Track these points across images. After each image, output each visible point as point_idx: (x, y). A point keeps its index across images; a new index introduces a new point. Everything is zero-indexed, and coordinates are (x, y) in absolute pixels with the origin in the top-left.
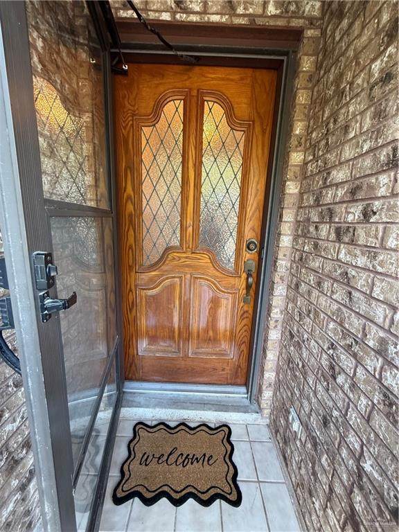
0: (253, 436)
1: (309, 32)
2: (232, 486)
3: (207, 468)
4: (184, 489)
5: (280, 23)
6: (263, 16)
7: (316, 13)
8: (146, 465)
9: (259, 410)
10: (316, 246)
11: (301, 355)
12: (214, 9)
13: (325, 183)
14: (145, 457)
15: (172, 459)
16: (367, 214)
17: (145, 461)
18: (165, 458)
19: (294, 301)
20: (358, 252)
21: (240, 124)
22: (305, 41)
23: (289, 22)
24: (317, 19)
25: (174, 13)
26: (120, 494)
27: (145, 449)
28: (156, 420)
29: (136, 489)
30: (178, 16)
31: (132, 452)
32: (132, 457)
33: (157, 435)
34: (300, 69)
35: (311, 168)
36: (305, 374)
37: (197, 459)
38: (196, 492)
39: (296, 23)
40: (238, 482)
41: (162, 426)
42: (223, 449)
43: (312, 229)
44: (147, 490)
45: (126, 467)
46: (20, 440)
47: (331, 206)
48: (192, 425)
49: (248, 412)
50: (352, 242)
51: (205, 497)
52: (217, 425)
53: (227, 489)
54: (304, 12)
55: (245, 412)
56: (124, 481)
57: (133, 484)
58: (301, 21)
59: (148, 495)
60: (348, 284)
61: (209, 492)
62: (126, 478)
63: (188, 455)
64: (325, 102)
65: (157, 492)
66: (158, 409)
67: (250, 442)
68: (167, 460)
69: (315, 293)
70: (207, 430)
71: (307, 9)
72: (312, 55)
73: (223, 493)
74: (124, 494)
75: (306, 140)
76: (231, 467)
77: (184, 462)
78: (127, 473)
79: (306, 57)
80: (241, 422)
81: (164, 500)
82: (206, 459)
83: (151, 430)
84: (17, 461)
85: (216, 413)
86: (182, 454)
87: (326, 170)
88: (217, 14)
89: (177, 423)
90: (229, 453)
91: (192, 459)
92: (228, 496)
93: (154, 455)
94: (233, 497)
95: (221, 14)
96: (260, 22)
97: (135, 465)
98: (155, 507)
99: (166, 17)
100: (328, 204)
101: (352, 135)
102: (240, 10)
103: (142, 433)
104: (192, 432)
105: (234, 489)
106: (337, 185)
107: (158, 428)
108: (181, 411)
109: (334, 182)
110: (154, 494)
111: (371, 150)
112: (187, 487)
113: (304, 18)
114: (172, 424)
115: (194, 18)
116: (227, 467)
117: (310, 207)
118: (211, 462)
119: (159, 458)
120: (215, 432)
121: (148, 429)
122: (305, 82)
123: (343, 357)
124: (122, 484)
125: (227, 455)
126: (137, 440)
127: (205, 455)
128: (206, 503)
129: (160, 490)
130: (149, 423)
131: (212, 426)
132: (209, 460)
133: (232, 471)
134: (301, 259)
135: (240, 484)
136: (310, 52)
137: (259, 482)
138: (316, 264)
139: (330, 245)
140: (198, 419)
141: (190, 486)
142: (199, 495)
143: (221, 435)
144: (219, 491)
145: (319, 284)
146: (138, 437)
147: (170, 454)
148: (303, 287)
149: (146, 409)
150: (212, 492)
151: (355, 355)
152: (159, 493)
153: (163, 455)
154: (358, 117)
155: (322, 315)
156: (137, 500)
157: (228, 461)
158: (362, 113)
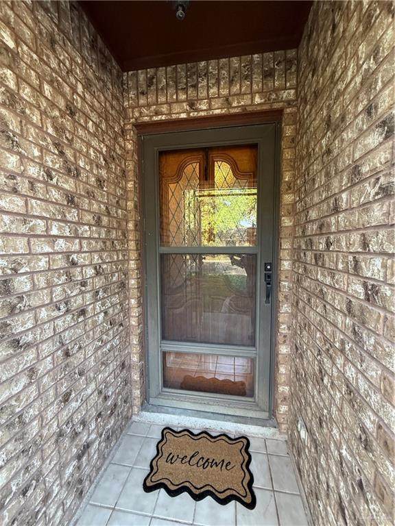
0: (271, 449)
1: (288, 110)
2: (248, 490)
3: (225, 471)
4: (203, 487)
5: (265, 107)
6: (252, 104)
7: (292, 98)
8: (171, 463)
9: (277, 426)
10: (305, 269)
11: (303, 365)
12: (216, 106)
13: (306, 219)
14: (171, 456)
15: (194, 461)
16: (328, 244)
17: (170, 460)
18: (188, 459)
19: (296, 317)
20: (326, 273)
21: (243, 175)
22: (286, 116)
23: (271, 106)
24: (293, 101)
25: (188, 113)
26: (149, 484)
27: (170, 450)
28: (181, 427)
29: (162, 481)
30: (191, 114)
31: (160, 451)
32: (160, 455)
33: (181, 440)
34: (284, 135)
35: (298, 206)
36: (306, 382)
37: (216, 463)
38: (214, 491)
39: (276, 106)
40: (253, 489)
41: (186, 433)
42: (241, 457)
43: (302, 255)
44: (171, 483)
45: (154, 463)
46: (79, 417)
47: (311, 238)
48: (214, 434)
49: (266, 426)
50: (323, 266)
51: (222, 496)
52: (237, 437)
53: (242, 492)
54: (282, 98)
55: (263, 426)
56: (152, 474)
57: (160, 477)
58: (281, 104)
59: (172, 488)
60: (323, 299)
61: (226, 492)
62: (154, 471)
63: (208, 459)
64: (302, 159)
65: (180, 486)
66: (183, 417)
67: (267, 454)
68: (189, 461)
69: (307, 308)
70: (227, 439)
71: (284, 96)
72: (292, 125)
73: (238, 495)
74: (152, 484)
75: (294, 185)
76: (247, 474)
77: (204, 465)
78: (155, 468)
79: (288, 127)
80: (260, 436)
81: (185, 494)
82: (225, 464)
83: (177, 435)
84: (76, 433)
85: (235, 424)
86: (203, 458)
87: (306, 210)
88: (218, 109)
89: (200, 431)
90: (246, 461)
91: (212, 463)
92: (243, 498)
93: (178, 456)
94: (248, 500)
95: (221, 108)
96: (249, 109)
97: (162, 462)
98: (178, 498)
99: (183, 116)
100: (309, 236)
101: (317, 186)
102: (235, 104)
103: (169, 436)
104: (213, 440)
105: (249, 493)
106: (313, 221)
107: (183, 433)
108: (204, 420)
109: (311, 219)
110: (177, 487)
111: (326, 198)
112: (206, 486)
113: (283, 101)
114: (196, 432)
115: (202, 114)
116: (243, 474)
117: (300, 237)
118: (229, 467)
119: (183, 459)
120: (234, 442)
121: (174, 434)
122: (289, 143)
123: (325, 360)
124: (150, 476)
125: (245, 463)
126: (164, 441)
127: (223, 461)
128: (223, 502)
129: (182, 485)
130: (175, 429)
131: (232, 437)
132: (227, 465)
133: (248, 477)
134: (298, 280)
135: (255, 490)
136: (291, 123)
137: (274, 491)
138: (306, 284)
139: (312, 268)
140: (219, 429)
141: (209, 485)
142: (216, 493)
143: (240, 445)
144: (234, 493)
145: (309, 300)
146: (165, 439)
147: (193, 456)
148: (301, 304)
149: (173, 416)
150: (228, 493)
151: (331, 357)
152: (182, 487)
153: (186, 457)
154: (319, 174)
155: (312, 327)
156: (162, 490)
157: (244, 468)
158: (321, 171)
